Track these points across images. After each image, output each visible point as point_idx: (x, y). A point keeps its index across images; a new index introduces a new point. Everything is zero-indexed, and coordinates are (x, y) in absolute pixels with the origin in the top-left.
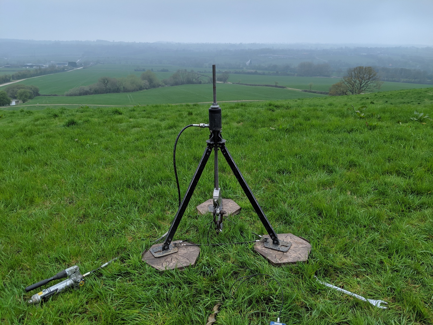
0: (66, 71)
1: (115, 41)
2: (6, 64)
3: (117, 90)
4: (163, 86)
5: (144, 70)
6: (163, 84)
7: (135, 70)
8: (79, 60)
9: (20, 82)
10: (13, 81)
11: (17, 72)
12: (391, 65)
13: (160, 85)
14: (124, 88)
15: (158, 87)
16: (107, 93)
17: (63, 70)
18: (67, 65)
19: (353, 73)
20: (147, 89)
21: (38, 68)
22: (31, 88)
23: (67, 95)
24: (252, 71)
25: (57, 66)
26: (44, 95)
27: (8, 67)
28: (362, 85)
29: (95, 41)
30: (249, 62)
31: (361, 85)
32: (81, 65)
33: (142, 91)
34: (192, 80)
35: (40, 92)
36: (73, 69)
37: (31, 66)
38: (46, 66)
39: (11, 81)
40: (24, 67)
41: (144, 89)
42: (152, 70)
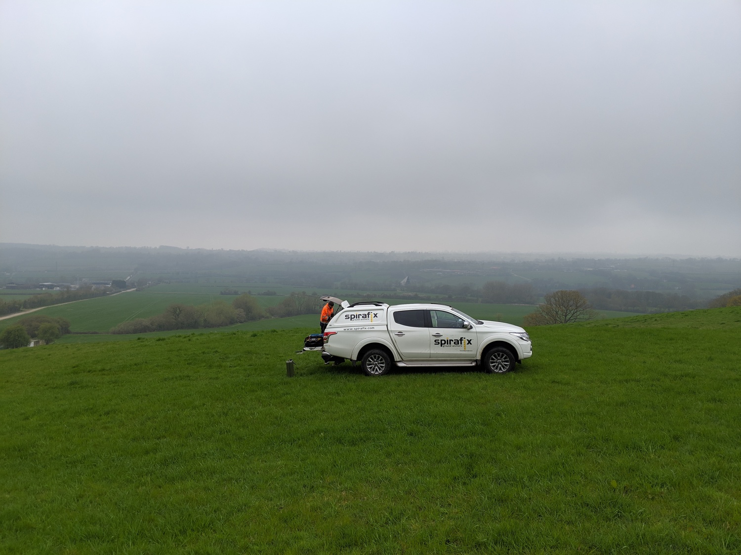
0: (108, 294)
1: (190, 248)
2: (9, 284)
3: (194, 325)
4: (267, 318)
5: (236, 293)
6: (268, 315)
7: (222, 294)
8: (129, 277)
9: (35, 312)
10: (24, 311)
11: (32, 296)
12: (633, 286)
13: (263, 317)
14: (205, 320)
15: (260, 319)
16: (178, 329)
17: (104, 293)
18: (109, 286)
20: (241, 322)
21: (65, 289)
22: (58, 322)
23: (114, 333)
24: (410, 294)
25: (94, 287)
26: (77, 333)
27: (12, 288)
30: (405, 280)
32: (133, 286)
33: (233, 326)
34: (315, 308)
35: (70, 328)
36: (120, 292)
37: (51, 287)
38: (75, 287)
39: (22, 311)
40: (39, 287)
41: (237, 322)
42: (250, 292)
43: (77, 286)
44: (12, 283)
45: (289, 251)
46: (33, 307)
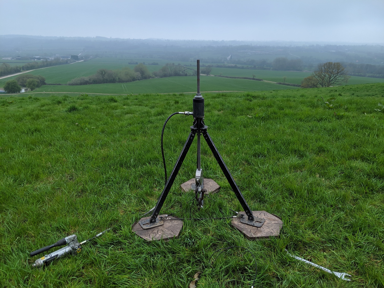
0: (69, 63)
1: (112, 38)
3: (113, 81)
4: (153, 77)
5: (137, 63)
6: (154, 76)
7: (129, 63)
8: (80, 54)
9: (29, 72)
10: (23, 72)
11: (27, 64)
12: (357, 61)
13: (151, 77)
14: (119, 78)
15: (149, 78)
16: (104, 83)
17: (67, 62)
18: (70, 58)
19: (323, 68)
20: (139, 80)
21: (45, 60)
22: (39, 78)
23: (70, 85)
24: (232, 65)
25: (61, 59)
26: (50, 84)
27: (19, 59)
28: (332, 79)
29: (95, 37)
30: (230, 57)
31: (330, 78)
32: (82, 59)
33: (134, 82)
34: (179, 72)
35: (46, 82)
36: (75, 62)
37: (39, 59)
38: (52, 58)
39: (21, 72)
40: (33, 59)
41: (136, 80)
42: (144, 63)
43: (53, 59)
44: (19, 57)
45: (166, 40)
46: (27, 70)
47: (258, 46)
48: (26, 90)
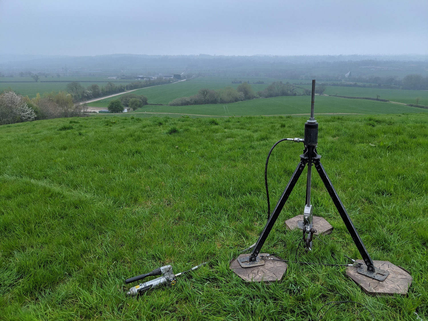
0: (171, 83)
1: (216, 55)
3: (214, 102)
4: (257, 98)
5: (240, 82)
6: (258, 96)
7: (233, 83)
8: (183, 73)
10: (127, 91)
11: (131, 83)
13: (255, 97)
14: (221, 99)
15: (253, 98)
16: (205, 104)
17: (169, 82)
18: (172, 78)
20: (242, 101)
21: (148, 79)
22: (141, 98)
23: (171, 105)
24: (351, 83)
25: (164, 78)
26: (151, 105)
29: (198, 55)
30: (348, 74)
32: (184, 78)
33: (237, 103)
34: (287, 92)
35: (148, 102)
36: (178, 81)
37: (142, 78)
38: (155, 78)
39: (125, 91)
40: (136, 78)
41: (239, 100)
42: (248, 82)
44: (123, 76)
45: (274, 56)
46: (131, 89)
47: (385, 61)
48: (128, 110)
